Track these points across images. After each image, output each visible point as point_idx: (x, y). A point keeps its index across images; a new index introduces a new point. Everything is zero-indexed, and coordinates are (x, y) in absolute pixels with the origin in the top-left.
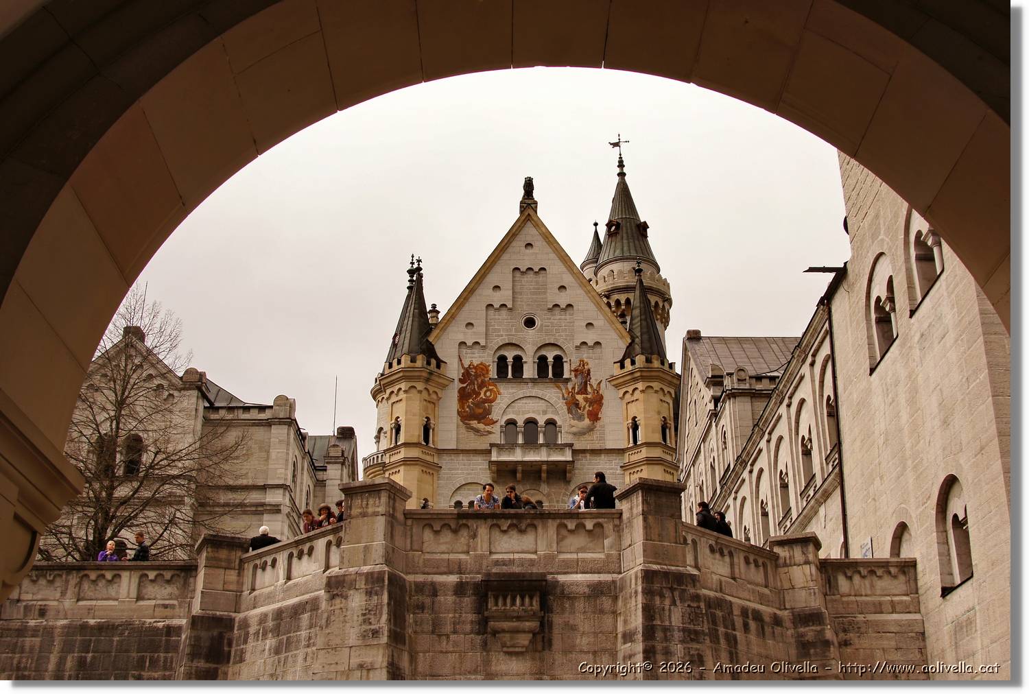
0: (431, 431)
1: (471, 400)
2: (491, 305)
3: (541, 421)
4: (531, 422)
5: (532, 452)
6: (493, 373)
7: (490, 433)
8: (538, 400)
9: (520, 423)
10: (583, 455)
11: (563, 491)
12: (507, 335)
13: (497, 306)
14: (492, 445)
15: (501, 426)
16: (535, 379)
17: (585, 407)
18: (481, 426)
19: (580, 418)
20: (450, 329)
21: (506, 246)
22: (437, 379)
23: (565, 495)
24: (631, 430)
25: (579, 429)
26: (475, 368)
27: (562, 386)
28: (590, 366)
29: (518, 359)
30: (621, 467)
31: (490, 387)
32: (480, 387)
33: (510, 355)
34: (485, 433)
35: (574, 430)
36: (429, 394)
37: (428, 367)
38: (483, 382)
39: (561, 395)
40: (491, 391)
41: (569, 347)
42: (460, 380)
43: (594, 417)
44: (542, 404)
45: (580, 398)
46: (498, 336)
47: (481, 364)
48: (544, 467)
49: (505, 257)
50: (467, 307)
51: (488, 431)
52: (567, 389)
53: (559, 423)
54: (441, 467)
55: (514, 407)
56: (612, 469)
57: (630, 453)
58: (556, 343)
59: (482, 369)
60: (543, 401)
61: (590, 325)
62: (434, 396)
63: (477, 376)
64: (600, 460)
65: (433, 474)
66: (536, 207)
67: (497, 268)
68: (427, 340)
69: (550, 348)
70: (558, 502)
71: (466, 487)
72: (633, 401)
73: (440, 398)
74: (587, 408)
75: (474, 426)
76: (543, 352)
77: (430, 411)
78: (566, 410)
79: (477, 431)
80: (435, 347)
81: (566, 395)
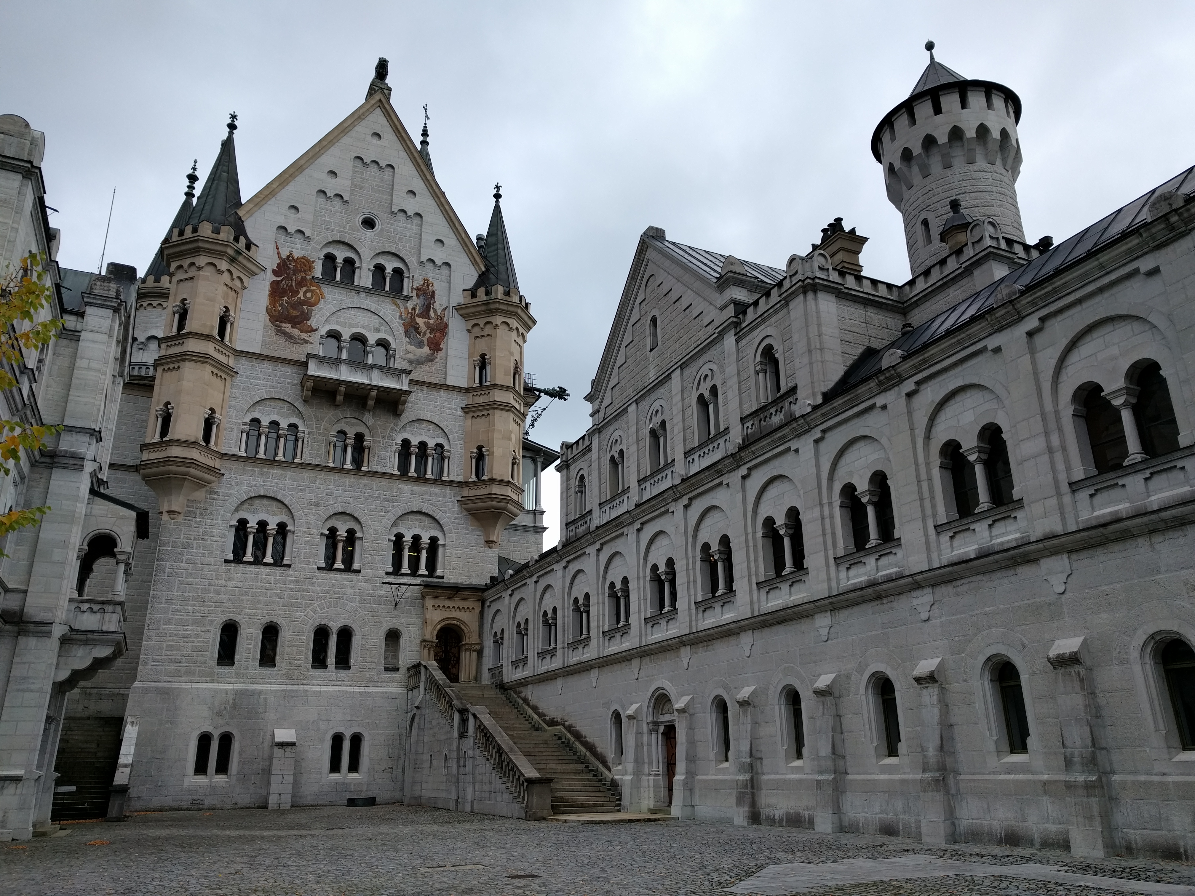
0: (229, 325)
1: (286, 298)
2: (324, 192)
3: (372, 339)
4: (359, 339)
5: (360, 373)
6: (318, 272)
7: (306, 342)
8: (369, 314)
9: (346, 336)
10: (419, 387)
11: (392, 425)
12: (339, 231)
13: (330, 194)
14: (309, 356)
15: (322, 337)
16: (369, 289)
17: (425, 333)
18: (296, 332)
19: (420, 345)
20: (266, 207)
21: (349, 128)
22: (245, 262)
23: (392, 429)
24: (477, 369)
25: (415, 357)
26: (295, 261)
27: (400, 304)
28: (435, 288)
29: (349, 262)
30: (462, 408)
31: (312, 288)
32: (300, 284)
33: (341, 254)
34: (300, 341)
35: (410, 356)
36: (233, 279)
37: (236, 244)
38: (304, 279)
39: (398, 314)
40: (312, 292)
41: (412, 261)
42: (275, 272)
43: (436, 346)
44: (375, 321)
45: (420, 321)
46: (327, 229)
47: (304, 258)
48: (374, 393)
49: (346, 140)
50: (291, 187)
51: (304, 339)
52: (406, 308)
53: (393, 345)
54: (237, 373)
55: (339, 317)
56: (452, 408)
57: (475, 394)
58: (397, 253)
59: (303, 263)
60: (376, 317)
61: (439, 241)
62: (237, 283)
63: (296, 271)
64: (438, 396)
65: (225, 379)
66: (390, 94)
67: (334, 151)
68: (236, 213)
69: (390, 257)
70: (383, 437)
71: (268, 403)
72: (483, 336)
73: (246, 288)
74: (428, 335)
75: (287, 330)
76: (381, 261)
77: (230, 300)
78: (403, 334)
79: (289, 337)
80: (246, 224)
81: (404, 316)
